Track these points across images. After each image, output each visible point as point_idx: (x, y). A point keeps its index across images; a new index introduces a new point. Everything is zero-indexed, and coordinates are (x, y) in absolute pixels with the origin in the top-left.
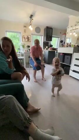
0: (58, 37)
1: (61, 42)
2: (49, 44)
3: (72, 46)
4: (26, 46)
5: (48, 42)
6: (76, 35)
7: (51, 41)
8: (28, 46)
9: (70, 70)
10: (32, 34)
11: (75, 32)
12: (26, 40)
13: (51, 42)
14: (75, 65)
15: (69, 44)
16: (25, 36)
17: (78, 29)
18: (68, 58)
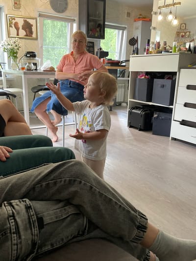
0: (123, 29)
1: (133, 42)
2: (96, 50)
3: (175, 51)
4: (21, 53)
5: (93, 43)
6: (175, 22)
7: (103, 38)
8: (28, 53)
9: (173, 122)
10: (40, 15)
11: (171, 13)
12: (22, 33)
13: (102, 41)
14: (186, 105)
15: (162, 45)
16: (17, 20)
17: (180, 3)
18: (163, 86)
